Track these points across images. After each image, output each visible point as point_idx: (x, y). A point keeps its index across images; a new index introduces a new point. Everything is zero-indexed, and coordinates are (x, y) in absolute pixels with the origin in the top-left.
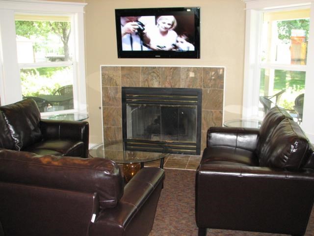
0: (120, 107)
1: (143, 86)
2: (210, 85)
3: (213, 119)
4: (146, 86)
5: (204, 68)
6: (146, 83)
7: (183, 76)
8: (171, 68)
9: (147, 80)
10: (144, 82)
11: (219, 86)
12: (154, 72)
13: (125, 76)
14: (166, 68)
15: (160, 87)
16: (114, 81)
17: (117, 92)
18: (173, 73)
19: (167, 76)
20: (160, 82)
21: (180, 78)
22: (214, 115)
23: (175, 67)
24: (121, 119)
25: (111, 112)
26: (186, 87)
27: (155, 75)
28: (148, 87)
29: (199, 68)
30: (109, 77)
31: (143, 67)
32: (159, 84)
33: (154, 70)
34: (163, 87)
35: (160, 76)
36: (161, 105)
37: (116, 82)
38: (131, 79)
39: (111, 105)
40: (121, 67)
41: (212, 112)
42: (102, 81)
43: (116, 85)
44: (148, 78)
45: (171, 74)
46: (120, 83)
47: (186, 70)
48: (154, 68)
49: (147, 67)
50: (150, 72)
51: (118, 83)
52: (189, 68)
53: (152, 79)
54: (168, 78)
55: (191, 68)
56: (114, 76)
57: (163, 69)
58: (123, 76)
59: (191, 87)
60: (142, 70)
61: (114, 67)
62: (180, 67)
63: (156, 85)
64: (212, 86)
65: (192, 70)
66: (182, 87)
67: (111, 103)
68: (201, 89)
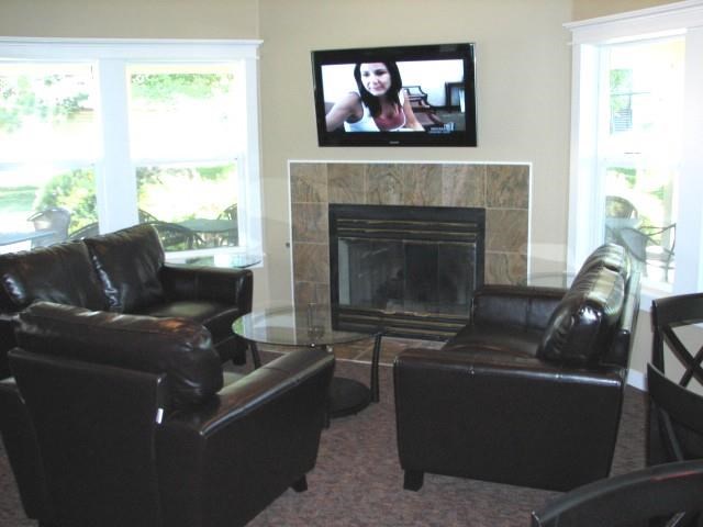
0: (327, 243)
1: (370, 203)
2: (501, 201)
3: (507, 271)
4: (376, 202)
5: (488, 166)
6: (376, 197)
7: (447, 183)
8: (424, 166)
9: (377, 190)
10: (372, 194)
11: (520, 203)
12: (390, 174)
13: (334, 181)
14: (413, 165)
15: (402, 203)
16: (314, 191)
17: (319, 215)
18: (427, 177)
19: (415, 183)
20: (401, 194)
21: (441, 185)
22: (510, 264)
23: (432, 165)
24: (327, 268)
25: (309, 253)
26: (454, 205)
27: (392, 180)
28: (378, 203)
29: (479, 165)
30: (304, 183)
31: (369, 165)
32: (401, 200)
33: (390, 170)
34: (409, 203)
35: (402, 182)
36: (404, 241)
37: (317, 194)
38: (347, 189)
39: (309, 240)
40: (329, 165)
41: (505, 256)
42: (292, 191)
43: (318, 199)
44: (379, 185)
45: (424, 177)
46: (327, 196)
47: (453, 170)
48: (390, 166)
49: (377, 165)
50: (383, 173)
51: (321, 196)
52: (458, 165)
53: (387, 189)
54: (418, 185)
55: (463, 165)
56: (313, 181)
57: (409, 168)
58: (332, 182)
59: (463, 205)
60: (368, 171)
61: (314, 165)
62: (440, 165)
63: (394, 200)
64: (504, 204)
65: (465, 170)
66: (444, 204)
67: (308, 234)
68: (484, 209)
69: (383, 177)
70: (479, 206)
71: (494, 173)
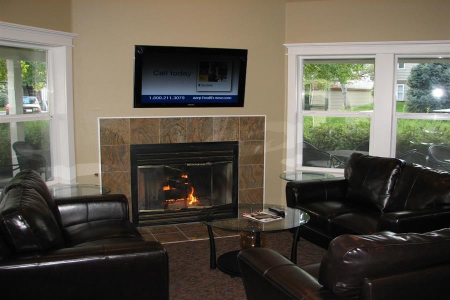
0: (129, 171)
1: (163, 143)
2: (249, 137)
3: (252, 175)
4: (167, 141)
5: (241, 118)
6: (167, 138)
8: (201, 119)
9: (168, 134)
10: (165, 137)
11: (259, 137)
12: (178, 124)
13: (136, 130)
14: (193, 118)
15: (186, 142)
16: (120, 138)
17: (124, 153)
18: (203, 124)
19: (195, 129)
20: (185, 136)
21: (212, 129)
22: (254, 170)
23: (206, 118)
24: (130, 187)
25: (115, 178)
26: (220, 141)
27: (179, 128)
28: (169, 143)
29: (236, 117)
30: (111, 132)
31: (163, 118)
32: (185, 139)
33: (178, 122)
34: (191, 141)
35: (186, 129)
36: (188, 164)
37: (122, 139)
38: (145, 135)
39: (115, 169)
40: (131, 119)
41: (251, 166)
42: (101, 138)
43: (123, 142)
44: (170, 131)
45: (201, 125)
46: (129, 140)
47: (220, 120)
48: (178, 119)
49: (168, 119)
50: (173, 124)
51: (125, 140)
52: (223, 117)
53: (175, 133)
54: (197, 130)
55: (226, 118)
56: (119, 131)
57: (191, 120)
58: (133, 131)
59: (226, 140)
60: (161, 123)
61: (120, 120)
62: (212, 118)
63: (180, 140)
64: (250, 138)
65: (227, 120)
66: (214, 140)
67: (114, 166)
68: (237, 142)
69: (173, 126)
70: (236, 140)
71: (245, 121)
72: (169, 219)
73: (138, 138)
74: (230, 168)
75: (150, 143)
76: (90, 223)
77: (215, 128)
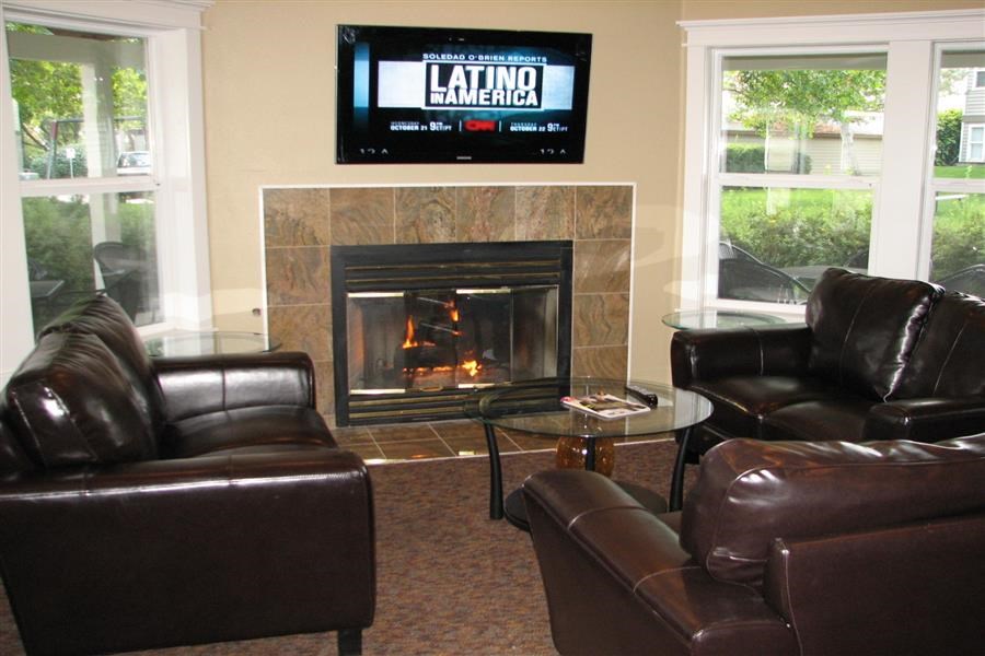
0: (328, 303)
1: (403, 242)
2: (596, 231)
3: (603, 315)
4: (412, 239)
5: (578, 187)
6: (412, 233)
8: (488, 189)
9: (414, 224)
10: (407, 228)
11: (620, 232)
12: (435, 202)
13: (342, 214)
14: (471, 189)
15: (455, 240)
16: (307, 229)
17: (316, 264)
18: (492, 202)
19: (474, 212)
20: (453, 229)
21: (513, 213)
22: (607, 306)
23: (499, 187)
24: (330, 338)
25: (298, 319)
26: (530, 239)
27: (439, 209)
28: (416, 242)
29: (566, 187)
30: (288, 218)
31: (402, 189)
32: (453, 234)
33: (436, 196)
34: (464, 240)
35: (455, 211)
37: (313, 233)
38: (363, 224)
39: (298, 300)
40: (332, 190)
41: (601, 297)
42: (266, 231)
43: (315, 240)
44: (418, 217)
45: (488, 203)
46: (328, 235)
47: (530, 194)
48: (437, 190)
49: (414, 189)
50: (425, 200)
51: (319, 235)
52: (537, 187)
53: (430, 222)
54: (478, 215)
55: (544, 187)
56: (306, 215)
57: (465, 193)
58: (337, 216)
59: (544, 238)
60: (399, 198)
61: (308, 191)
62: (514, 187)
63: (442, 236)
64: (599, 234)
65: (547, 193)
66: (517, 238)
67: (295, 292)
68: (571, 242)
69: (424, 205)
70: (567, 238)
71: (587, 196)
72: (416, 411)
73: (346, 231)
74: (553, 298)
75: (375, 242)
76: (230, 412)
77: (521, 210)
